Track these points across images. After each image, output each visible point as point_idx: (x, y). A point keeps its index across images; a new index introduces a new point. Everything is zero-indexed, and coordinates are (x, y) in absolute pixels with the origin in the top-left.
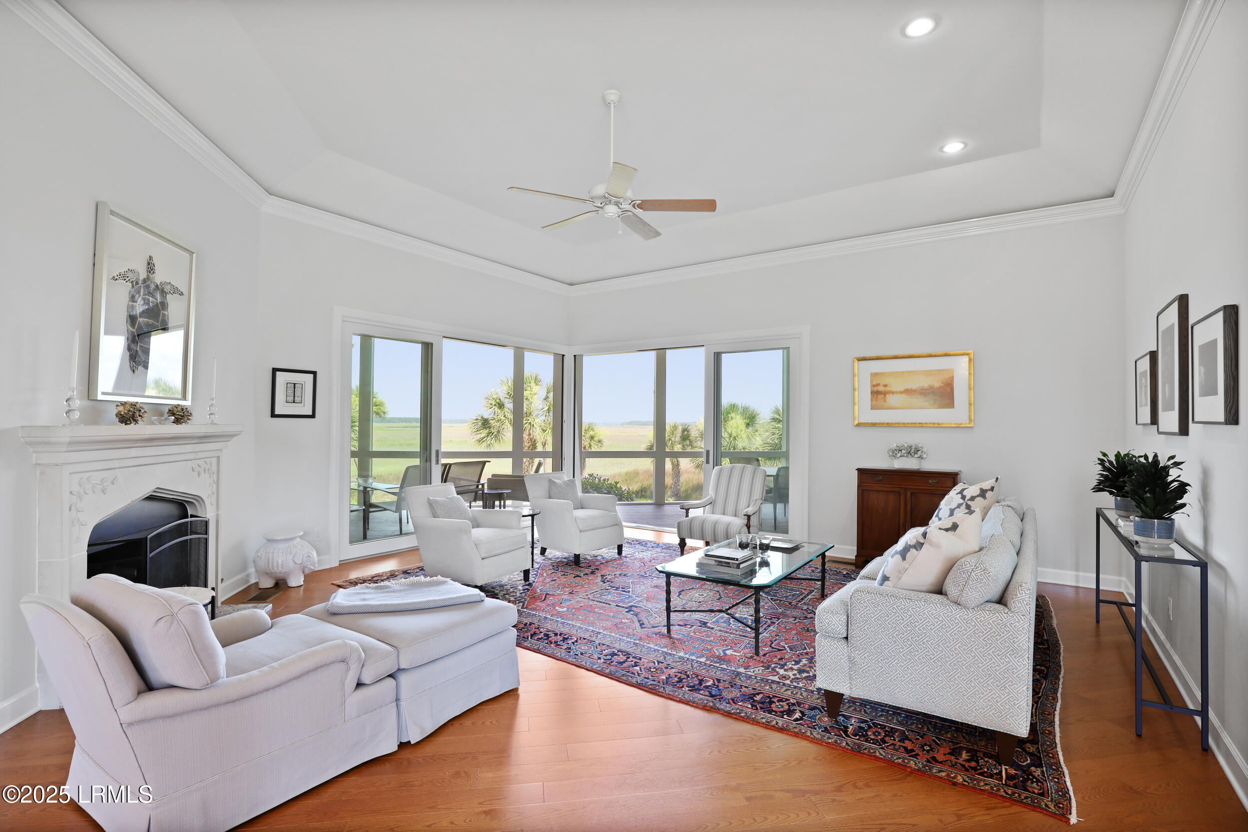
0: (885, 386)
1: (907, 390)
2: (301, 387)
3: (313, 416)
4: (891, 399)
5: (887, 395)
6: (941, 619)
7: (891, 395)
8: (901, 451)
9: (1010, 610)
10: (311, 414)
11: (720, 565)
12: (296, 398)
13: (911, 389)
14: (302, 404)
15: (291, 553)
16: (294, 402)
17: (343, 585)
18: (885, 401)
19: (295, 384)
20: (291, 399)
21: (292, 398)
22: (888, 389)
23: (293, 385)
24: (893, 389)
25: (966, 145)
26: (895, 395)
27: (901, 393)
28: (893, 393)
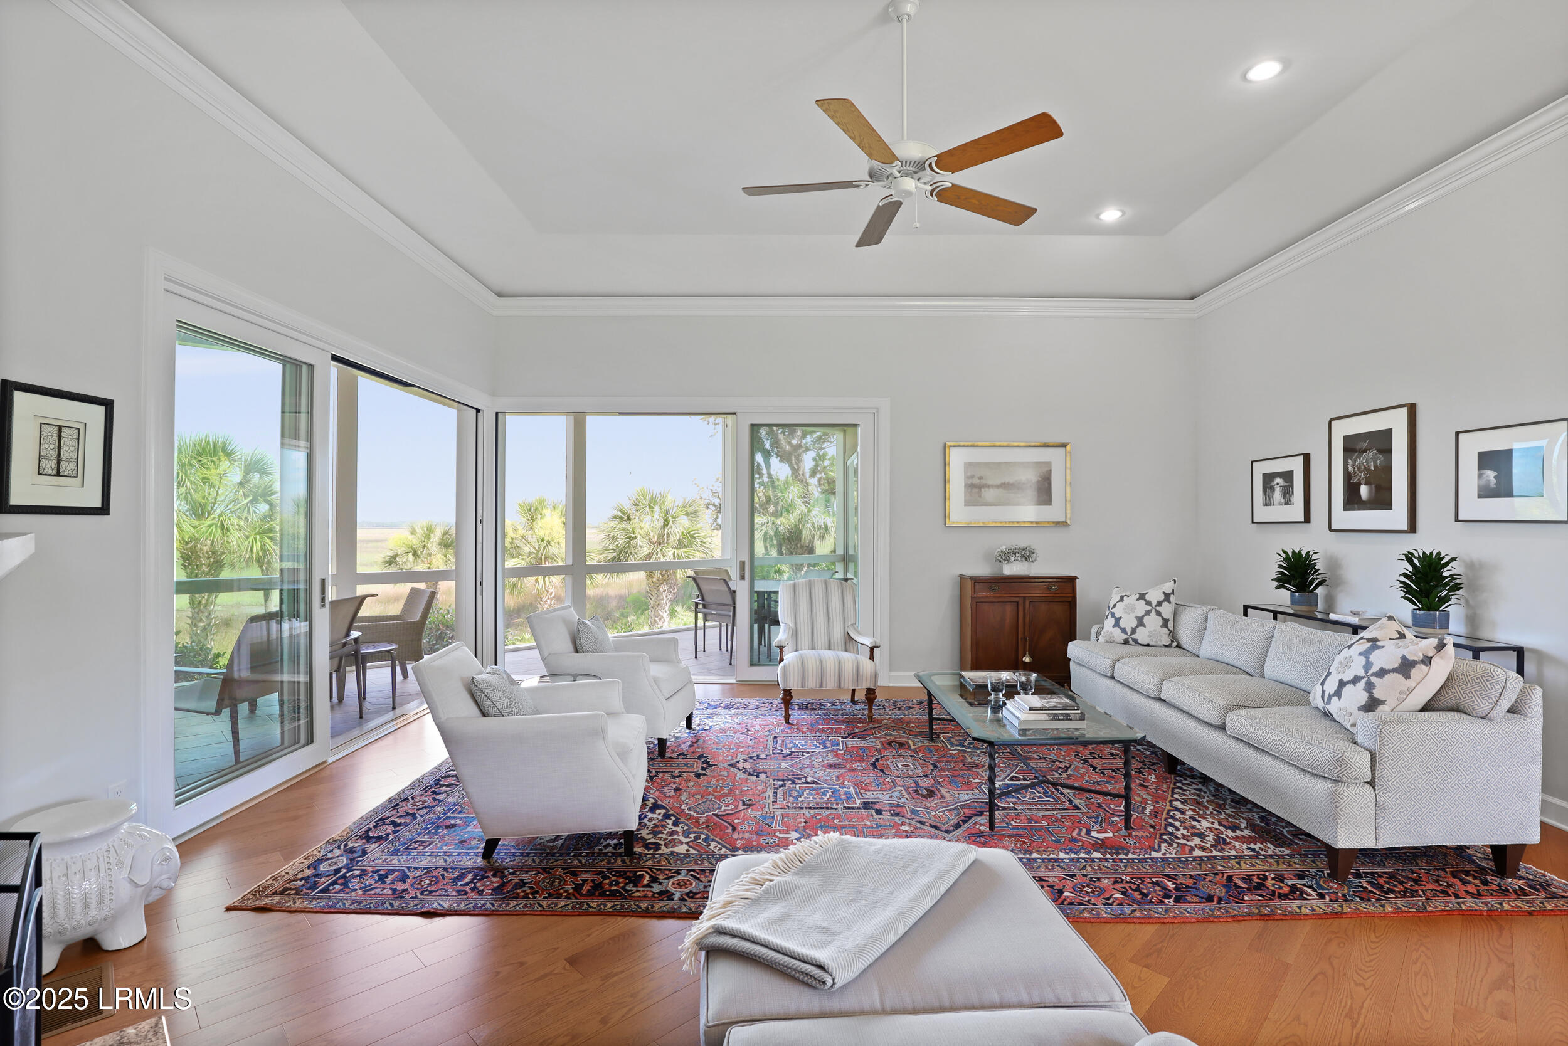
0: (981, 478)
1: (1004, 484)
2: (75, 436)
3: (104, 510)
4: (989, 494)
5: (983, 490)
6: (1472, 737)
7: (987, 489)
8: (1015, 554)
9: (1526, 716)
10: (99, 505)
11: (1056, 720)
12: (63, 464)
13: (1008, 483)
14: (79, 480)
15: (120, 864)
16: (58, 474)
17: (272, 905)
18: (980, 496)
19: (60, 428)
20: (50, 465)
21: (53, 464)
22: (983, 482)
23: (56, 429)
24: (990, 483)
25: (1124, 213)
26: (991, 490)
27: (998, 487)
28: (989, 486)
